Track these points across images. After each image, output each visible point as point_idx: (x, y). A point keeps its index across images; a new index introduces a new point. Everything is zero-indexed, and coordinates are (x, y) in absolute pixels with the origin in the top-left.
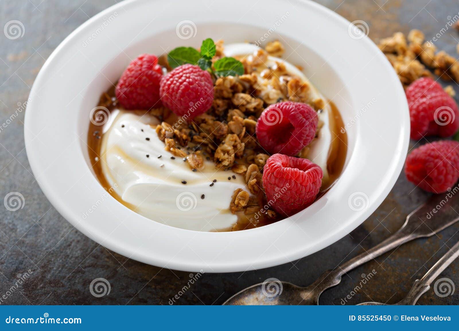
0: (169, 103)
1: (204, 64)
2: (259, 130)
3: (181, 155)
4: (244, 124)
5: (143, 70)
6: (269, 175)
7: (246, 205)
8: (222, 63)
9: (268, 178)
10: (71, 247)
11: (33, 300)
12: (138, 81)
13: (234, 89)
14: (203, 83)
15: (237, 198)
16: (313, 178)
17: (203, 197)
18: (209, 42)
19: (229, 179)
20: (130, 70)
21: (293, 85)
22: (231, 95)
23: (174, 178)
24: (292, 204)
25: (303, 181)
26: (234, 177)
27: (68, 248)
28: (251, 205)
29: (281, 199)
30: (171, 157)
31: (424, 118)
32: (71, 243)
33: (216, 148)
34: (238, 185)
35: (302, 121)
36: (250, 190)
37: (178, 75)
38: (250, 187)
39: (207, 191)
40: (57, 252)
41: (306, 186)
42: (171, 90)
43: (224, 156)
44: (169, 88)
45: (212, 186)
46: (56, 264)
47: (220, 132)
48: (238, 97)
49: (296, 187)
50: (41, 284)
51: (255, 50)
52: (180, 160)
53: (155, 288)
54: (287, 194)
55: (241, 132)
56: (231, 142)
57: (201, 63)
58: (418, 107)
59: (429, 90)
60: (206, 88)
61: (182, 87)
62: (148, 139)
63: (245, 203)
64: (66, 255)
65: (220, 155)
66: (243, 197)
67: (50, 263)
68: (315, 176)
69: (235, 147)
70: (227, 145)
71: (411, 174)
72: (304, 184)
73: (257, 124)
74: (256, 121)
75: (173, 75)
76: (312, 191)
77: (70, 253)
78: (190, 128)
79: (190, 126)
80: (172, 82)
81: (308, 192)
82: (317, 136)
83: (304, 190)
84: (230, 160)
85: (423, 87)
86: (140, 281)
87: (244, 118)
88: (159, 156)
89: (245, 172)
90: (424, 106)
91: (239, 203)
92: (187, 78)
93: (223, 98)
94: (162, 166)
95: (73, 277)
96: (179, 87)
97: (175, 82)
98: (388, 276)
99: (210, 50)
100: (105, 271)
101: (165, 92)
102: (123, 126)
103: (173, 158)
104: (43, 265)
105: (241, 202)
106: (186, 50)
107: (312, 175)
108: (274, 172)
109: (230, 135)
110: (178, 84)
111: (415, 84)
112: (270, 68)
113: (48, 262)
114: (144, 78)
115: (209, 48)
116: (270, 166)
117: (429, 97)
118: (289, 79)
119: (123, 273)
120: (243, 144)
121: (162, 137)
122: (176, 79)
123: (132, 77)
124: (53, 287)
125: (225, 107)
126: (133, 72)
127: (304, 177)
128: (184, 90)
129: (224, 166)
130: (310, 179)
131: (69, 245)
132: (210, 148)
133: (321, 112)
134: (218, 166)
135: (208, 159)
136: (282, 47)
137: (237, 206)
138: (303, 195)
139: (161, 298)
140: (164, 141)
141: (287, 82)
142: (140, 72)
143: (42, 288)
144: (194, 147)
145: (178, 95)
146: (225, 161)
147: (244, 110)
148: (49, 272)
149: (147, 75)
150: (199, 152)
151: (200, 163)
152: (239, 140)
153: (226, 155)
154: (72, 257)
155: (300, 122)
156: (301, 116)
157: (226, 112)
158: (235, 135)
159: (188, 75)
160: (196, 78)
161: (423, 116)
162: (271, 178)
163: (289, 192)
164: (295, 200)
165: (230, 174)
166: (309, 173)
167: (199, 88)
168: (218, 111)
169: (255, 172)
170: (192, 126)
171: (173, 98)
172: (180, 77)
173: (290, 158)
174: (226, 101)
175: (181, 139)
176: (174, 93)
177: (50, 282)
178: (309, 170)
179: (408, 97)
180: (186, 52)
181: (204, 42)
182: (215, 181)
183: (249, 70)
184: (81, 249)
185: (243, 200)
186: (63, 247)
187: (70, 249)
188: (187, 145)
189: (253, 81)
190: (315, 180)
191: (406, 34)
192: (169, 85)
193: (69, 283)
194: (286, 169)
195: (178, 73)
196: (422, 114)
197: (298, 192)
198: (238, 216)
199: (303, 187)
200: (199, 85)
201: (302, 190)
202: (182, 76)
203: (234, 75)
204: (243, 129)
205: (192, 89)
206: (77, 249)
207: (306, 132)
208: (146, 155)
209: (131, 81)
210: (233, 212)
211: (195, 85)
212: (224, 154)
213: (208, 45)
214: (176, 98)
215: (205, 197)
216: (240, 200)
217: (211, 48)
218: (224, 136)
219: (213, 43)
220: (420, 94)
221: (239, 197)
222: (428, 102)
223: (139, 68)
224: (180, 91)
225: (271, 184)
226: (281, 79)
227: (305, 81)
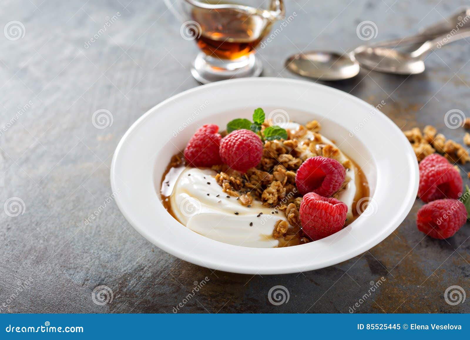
0: (226, 158)
1: (255, 128)
2: (298, 178)
3: (235, 195)
4: (286, 175)
5: (207, 134)
6: (305, 206)
7: (286, 232)
8: (270, 131)
9: (304, 209)
10: (144, 270)
11: (112, 306)
12: (202, 142)
13: (279, 151)
14: (254, 141)
15: (278, 226)
16: (340, 210)
17: (251, 224)
18: (260, 111)
19: (273, 213)
20: (196, 135)
21: (327, 150)
22: (276, 156)
23: (228, 210)
24: (323, 231)
25: (332, 211)
26: (277, 213)
27: (142, 271)
28: (290, 234)
29: (314, 227)
30: (227, 196)
31: (432, 182)
32: (144, 267)
33: (262, 191)
34: (280, 217)
35: (332, 169)
36: (289, 222)
37: (234, 135)
38: (289, 220)
39: (255, 220)
40: (132, 274)
41: (334, 216)
42: (228, 146)
43: (269, 196)
44: (227, 145)
45: (259, 216)
46: (131, 282)
47: (267, 178)
48: (282, 156)
49: (325, 216)
50: (118, 295)
51: (297, 127)
52: (233, 199)
53: (211, 301)
54: (319, 221)
55: (283, 180)
56: (275, 186)
57: (253, 127)
58: (428, 173)
59: (437, 162)
60: (256, 144)
61: (238, 142)
62: (209, 183)
63: (285, 230)
64: (139, 276)
65: (266, 195)
66: (284, 226)
67: (126, 281)
68: (341, 209)
69: (278, 191)
70: (272, 188)
71: (421, 224)
72: (332, 214)
73: (296, 175)
74: (295, 173)
75: (231, 136)
76: (338, 221)
77: (143, 274)
78: (242, 178)
79: (243, 176)
80: (229, 140)
81: (336, 222)
82: (345, 188)
83: (332, 219)
84: (274, 199)
85: (433, 160)
86: (198, 296)
87: (287, 171)
88: (218, 195)
89: (285, 209)
90: (433, 172)
91: (280, 230)
92: (241, 136)
93: (270, 158)
94: (220, 202)
95: (144, 291)
96: (235, 143)
97: (232, 140)
98: (400, 297)
99: (261, 118)
100: (170, 287)
101: (224, 148)
102: (189, 175)
103: (228, 197)
104: (121, 282)
105: (282, 229)
106: (241, 121)
107: (339, 208)
108: (308, 203)
109: (274, 182)
110: (234, 141)
111: (426, 158)
112: (309, 139)
113: (124, 280)
114: (207, 140)
115: (260, 115)
116: (306, 200)
117: (437, 166)
118: (323, 146)
119: (185, 290)
120: (285, 189)
121: (220, 182)
122: (233, 138)
123: (197, 139)
124: (128, 297)
125: (272, 165)
126: (199, 136)
127: (332, 208)
128: (239, 145)
129: (270, 204)
130: (337, 211)
131: (142, 269)
132: (258, 192)
133: (349, 170)
134: (264, 204)
135: (256, 199)
136: (319, 125)
137: (279, 233)
138: (331, 224)
139: (215, 307)
140: (221, 186)
141: (322, 148)
142: (204, 136)
143: (120, 298)
144: (245, 191)
145: (234, 149)
146: (270, 200)
147: (286, 165)
148: (126, 287)
149: (209, 138)
150: (249, 193)
151: (250, 201)
152: (281, 186)
153: (271, 195)
154: (144, 277)
155: (330, 170)
156: (331, 165)
157: (272, 167)
158: (279, 182)
159: (242, 135)
160: (249, 137)
161: (431, 180)
162: (306, 208)
163: (320, 220)
164: (325, 227)
165: (274, 210)
166: (337, 206)
167: (251, 144)
168: (266, 167)
169: (294, 209)
170: (245, 177)
171: (230, 152)
172: (236, 137)
173: (322, 197)
174: (273, 160)
175: (236, 184)
176: (231, 148)
177: (126, 294)
178: (337, 204)
179: (420, 169)
180: (242, 123)
181: (255, 110)
182: (261, 213)
183: (291, 138)
184: (152, 272)
185: (283, 228)
186: (137, 270)
187: (143, 271)
188: (240, 189)
189: (294, 144)
190: (342, 212)
191: (422, 129)
192: (227, 143)
193: (141, 295)
194: (318, 202)
195: (235, 134)
196: (431, 178)
197: (328, 220)
198: (279, 241)
199: (332, 216)
200: (251, 142)
201: (330, 219)
202: (237, 136)
203: (279, 139)
204: (285, 178)
205: (246, 144)
206: (149, 272)
207: (335, 178)
208: (207, 194)
209: (197, 142)
210: (276, 238)
211: (248, 141)
212: (269, 195)
213: (259, 114)
214: (232, 152)
215: (253, 224)
216: (281, 227)
217: (261, 116)
218: (270, 182)
219: (263, 111)
220: (430, 165)
221: (280, 225)
222: (436, 170)
223: (204, 133)
224: (236, 146)
225: (306, 214)
226: (318, 147)
227: (335, 148)
